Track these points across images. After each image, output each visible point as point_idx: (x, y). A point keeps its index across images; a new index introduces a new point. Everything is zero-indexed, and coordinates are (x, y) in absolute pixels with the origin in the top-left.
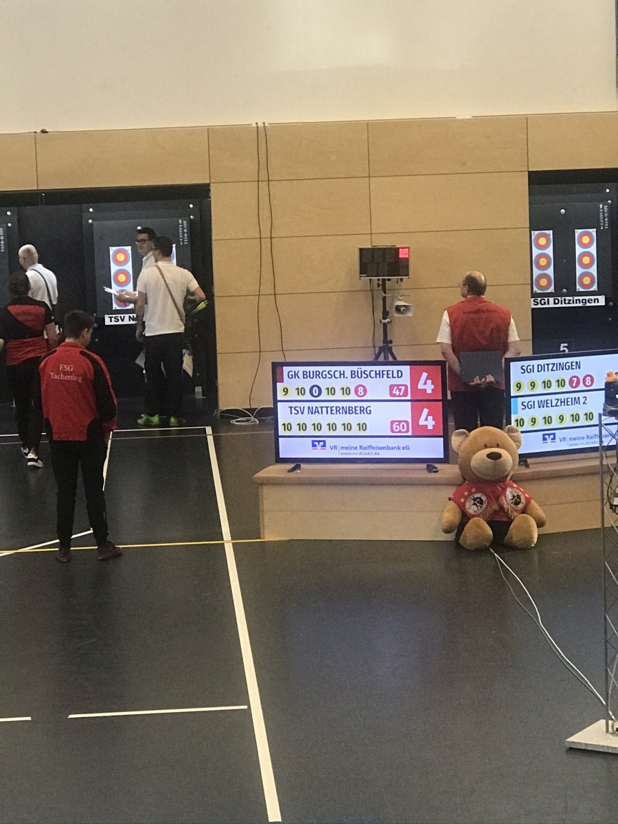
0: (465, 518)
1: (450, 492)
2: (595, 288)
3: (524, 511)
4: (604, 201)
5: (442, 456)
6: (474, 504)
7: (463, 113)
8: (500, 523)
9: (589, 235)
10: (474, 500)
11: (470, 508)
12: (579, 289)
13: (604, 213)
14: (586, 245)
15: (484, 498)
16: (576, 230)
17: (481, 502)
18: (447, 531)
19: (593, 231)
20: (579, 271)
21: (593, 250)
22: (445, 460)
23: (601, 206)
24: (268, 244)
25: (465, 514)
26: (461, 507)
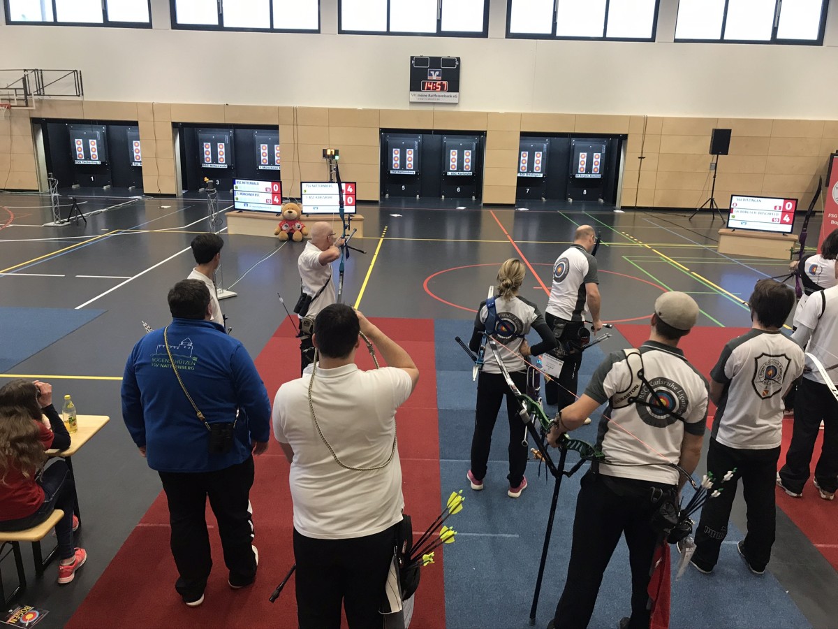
2: (412, 168)
3: (300, 230)
7: (360, 107)
8: (290, 234)
9: (411, 151)
10: (285, 225)
13: (417, 144)
14: (410, 154)
15: (288, 225)
21: (412, 156)
23: (415, 142)
24: (296, 146)
25: (282, 230)
26: (281, 227)
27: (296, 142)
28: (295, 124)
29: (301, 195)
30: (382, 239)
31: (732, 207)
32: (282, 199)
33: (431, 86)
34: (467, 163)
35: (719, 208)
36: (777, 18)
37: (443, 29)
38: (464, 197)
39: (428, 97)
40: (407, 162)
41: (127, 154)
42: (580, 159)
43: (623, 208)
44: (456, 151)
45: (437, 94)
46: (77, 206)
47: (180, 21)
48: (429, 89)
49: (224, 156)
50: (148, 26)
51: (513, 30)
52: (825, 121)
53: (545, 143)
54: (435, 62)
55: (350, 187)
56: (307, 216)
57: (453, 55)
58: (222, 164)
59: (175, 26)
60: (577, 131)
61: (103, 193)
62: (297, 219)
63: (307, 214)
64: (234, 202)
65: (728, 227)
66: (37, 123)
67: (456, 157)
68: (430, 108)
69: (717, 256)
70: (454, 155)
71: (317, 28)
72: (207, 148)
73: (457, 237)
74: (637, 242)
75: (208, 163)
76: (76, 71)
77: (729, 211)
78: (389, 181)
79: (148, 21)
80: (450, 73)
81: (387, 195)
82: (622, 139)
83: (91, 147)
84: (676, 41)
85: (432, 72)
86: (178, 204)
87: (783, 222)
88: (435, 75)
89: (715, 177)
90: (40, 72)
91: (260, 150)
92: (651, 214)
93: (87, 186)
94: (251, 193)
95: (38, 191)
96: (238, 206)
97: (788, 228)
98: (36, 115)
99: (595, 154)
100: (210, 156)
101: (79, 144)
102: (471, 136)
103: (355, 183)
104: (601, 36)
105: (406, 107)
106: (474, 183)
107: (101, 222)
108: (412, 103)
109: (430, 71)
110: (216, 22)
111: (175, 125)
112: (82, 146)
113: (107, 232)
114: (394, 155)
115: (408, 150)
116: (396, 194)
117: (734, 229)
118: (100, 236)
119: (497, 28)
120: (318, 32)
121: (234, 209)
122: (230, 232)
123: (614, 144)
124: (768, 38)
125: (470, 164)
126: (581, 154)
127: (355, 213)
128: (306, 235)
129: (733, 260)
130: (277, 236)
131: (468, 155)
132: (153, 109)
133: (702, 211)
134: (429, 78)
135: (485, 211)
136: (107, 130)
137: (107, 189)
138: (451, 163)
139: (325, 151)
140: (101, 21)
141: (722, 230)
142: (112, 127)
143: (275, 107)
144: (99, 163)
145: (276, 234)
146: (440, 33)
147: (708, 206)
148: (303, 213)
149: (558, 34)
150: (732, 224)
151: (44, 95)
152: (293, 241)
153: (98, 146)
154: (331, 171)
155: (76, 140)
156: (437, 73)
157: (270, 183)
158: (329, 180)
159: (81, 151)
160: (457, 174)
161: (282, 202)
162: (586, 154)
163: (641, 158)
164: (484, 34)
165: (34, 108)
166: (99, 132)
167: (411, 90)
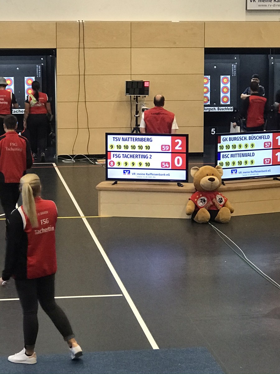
0: (197, 208)
1: (189, 196)
2: (229, 103)
3: (224, 206)
4: (234, 63)
5: (185, 179)
6: (201, 202)
7: (175, 19)
8: (214, 211)
9: (227, 78)
10: (201, 200)
11: (199, 204)
12: (221, 103)
13: (234, 68)
14: (225, 83)
15: (206, 199)
16: (221, 76)
17: (204, 201)
18: (188, 214)
19: (229, 77)
20: (222, 95)
21: (228, 85)
22: (186, 181)
23: (233, 65)
27: (82, 73)
28: (82, 47)
62: (219, 189)
108: (250, 12)
161: (187, 165)
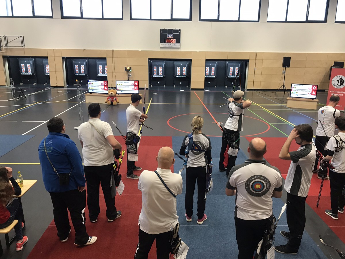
3: (116, 101)
7: (139, 50)
8: (112, 102)
13: (164, 65)
15: (111, 99)
21: (162, 69)
24: (114, 66)
25: (108, 101)
26: (108, 99)
27: (114, 64)
28: (113, 57)
29: (116, 86)
30: (150, 104)
31: (292, 88)
32: (108, 88)
33: (169, 41)
34: (184, 72)
35: (287, 89)
36: (308, 12)
37: (174, 17)
38: (183, 86)
39: (168, 45)
40: (160, 72)
41: (43, 70)
42: (230, 70)
43: (248, 90)
44: (180, 67)
45: (171, 44)
46: (22, 92)
47: (65, 15)
48: (168, 42)
49: (84, 71)
50: (51, 17)
51: (202, 18)
52: (328, 53)
53: (216, 64)
54: (170, 31)
55: (136, 82)
56: (119, 95)
57: (178, 28)
58: (83, 74)
59: (63, 17)
60: (229, 59)
61: (33, 86)
62: (115, 96)
63: (119, 94)
64: (88, 89)
65: (290, 97)
66: (5, 58)
67: (180, 70)
68: (169, 50)
69: (287, 108)
70: (179, 69)
71: (122, 18)
72: (77, 67)
73: (181, 102)
74: (254, 103)
75: (77, 74)
76: (22, 36)
77: (291, 90)
78: (152, 80)
79: (51, 15)
80: (176, 35)
81: (152, 86)
82: (247, 61)
83: (28, 67)
84: (268, 22)
85: (169, 35)
86: (65, 90)
87: (312, 95)
88: (170, 37)
89: (285, 76)
90: (6, 37)
91: (99, 68)
92: (259, 92)
93: (26, 84)
94: (95, 86)
95: (6, 86)
96: (90, 91)
97: (314, 97)
98: (5, 55)
99: (236, 68)
100: (78, 71)
101: (23, 66)
102: (185, 61)
103: (138, 81)
104: (238, 20)
105: (159, 50)
106: (187, 80)
107: (33, 99)
108: (161, 48)
109: (168, 35)
110: (80, 16)
111: (63, 58)
112: (24, 67)
113: (35, 103)
114: (154, 69)
115: (160, 67)
116: (155, 85)
117: (293, 97)
118: (32, 104)
119: (195, 17)
120: (122, 19)
121: (88, 92)
122: (87, 102)
123: (244, 64)
124: (305, 20)
125: (185, 72)
126: (230, 68)
127: (139, 93)
128: (118, 102)
129: (293, 110)
130: (106, 103)
131: (184, 69)
132: (54, 51)
133: (280, 90)
134: (168, 37)
135: (192, 92)
136: (35, 60)
137: (35, 85)
138: (178, 72)
139: (126, 68)
140: (32, 15)
141: (288, 98)
142: (37, 59)
143: (104, 50)
144: (31, 74)
145: (106, 102)
146: (172, 19)
147: (282, 88)
148: (117, 94)
149: (220, 19)
150: (292, 95)
151: (8, 46)
152: (113, 105)
153: (31, 67)
154: (128, 76)
155: (22, 65)
156: (171, 36)
157: (103, 81)
158: (128, 80)
159: (24, 69)
160: (180, 77)
161: (108, 89)
162: (232, 68)
163: (255, 69)
164: (190, 20)
165: (4, 52)
166: (31, 61)
167: (161, 43)
